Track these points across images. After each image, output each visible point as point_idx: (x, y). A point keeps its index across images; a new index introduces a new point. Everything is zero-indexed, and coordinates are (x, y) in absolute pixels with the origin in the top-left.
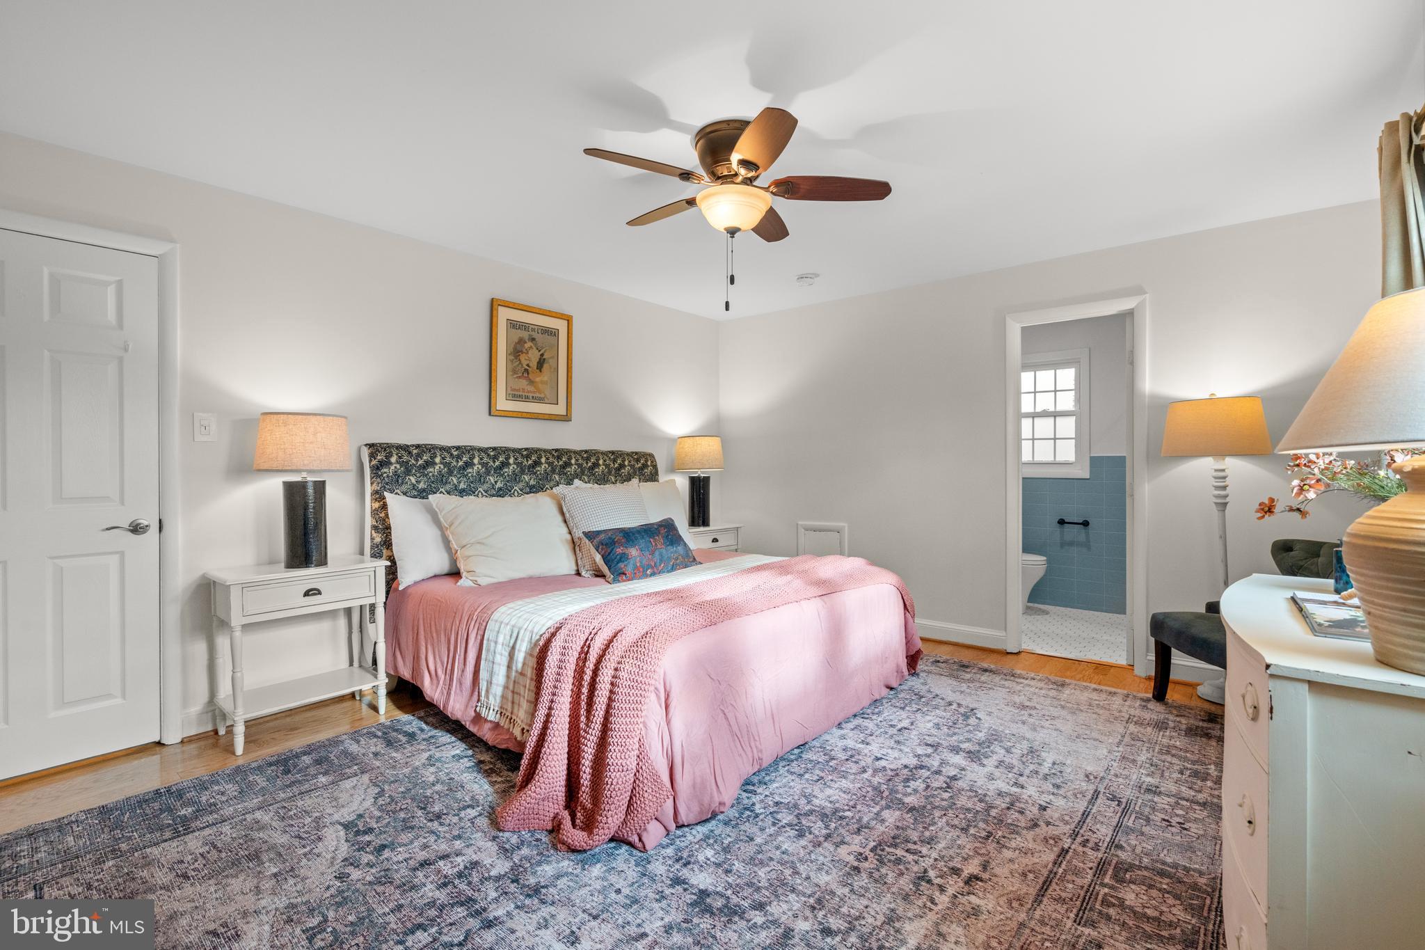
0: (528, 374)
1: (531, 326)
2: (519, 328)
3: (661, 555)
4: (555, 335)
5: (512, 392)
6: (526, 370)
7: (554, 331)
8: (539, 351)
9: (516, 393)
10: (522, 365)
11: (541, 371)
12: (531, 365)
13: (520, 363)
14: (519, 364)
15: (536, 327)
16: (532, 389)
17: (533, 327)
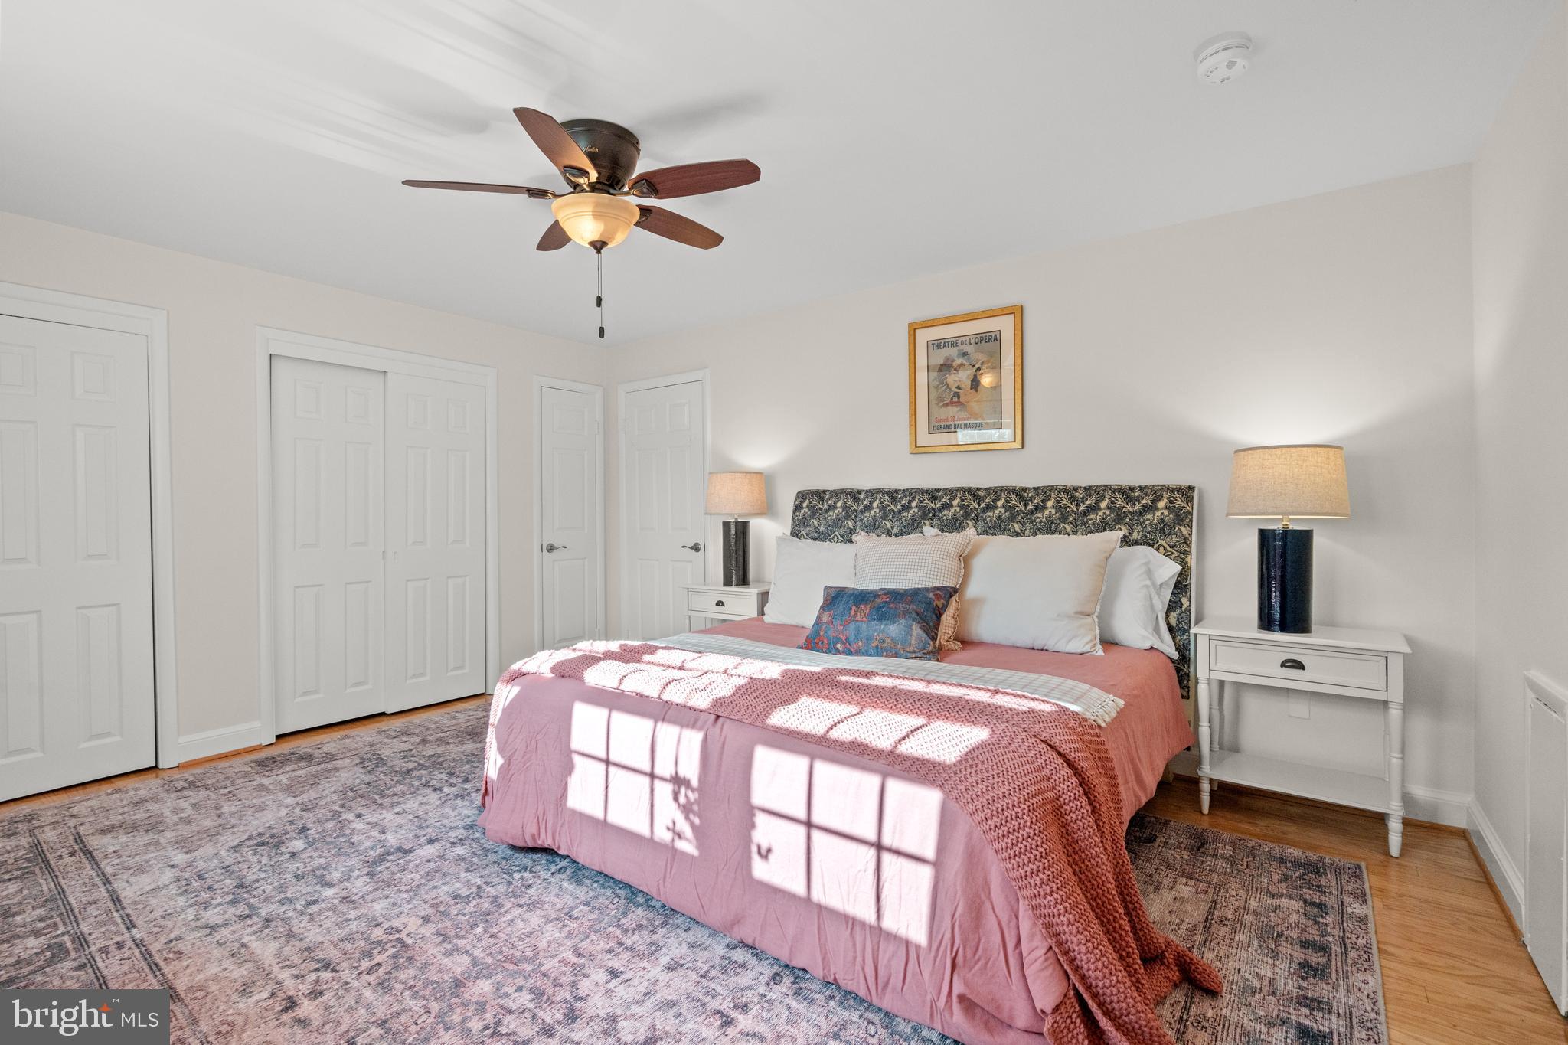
0: (959, 398)
1: (960, 339)
2: (945, 346)
3: (858, 629)
4: (996, 339)
5: (937, 424)
6: (956, 394)
7: (993, 334)
8: (974, 366)
9: (942, 424)
10: (950, 389)
11: (977, 391)
12: (962, 386)
13: (948, 387)
14: (946, 389)
15: (967, 338)
16: (964, 415)
17: (963, 339)
